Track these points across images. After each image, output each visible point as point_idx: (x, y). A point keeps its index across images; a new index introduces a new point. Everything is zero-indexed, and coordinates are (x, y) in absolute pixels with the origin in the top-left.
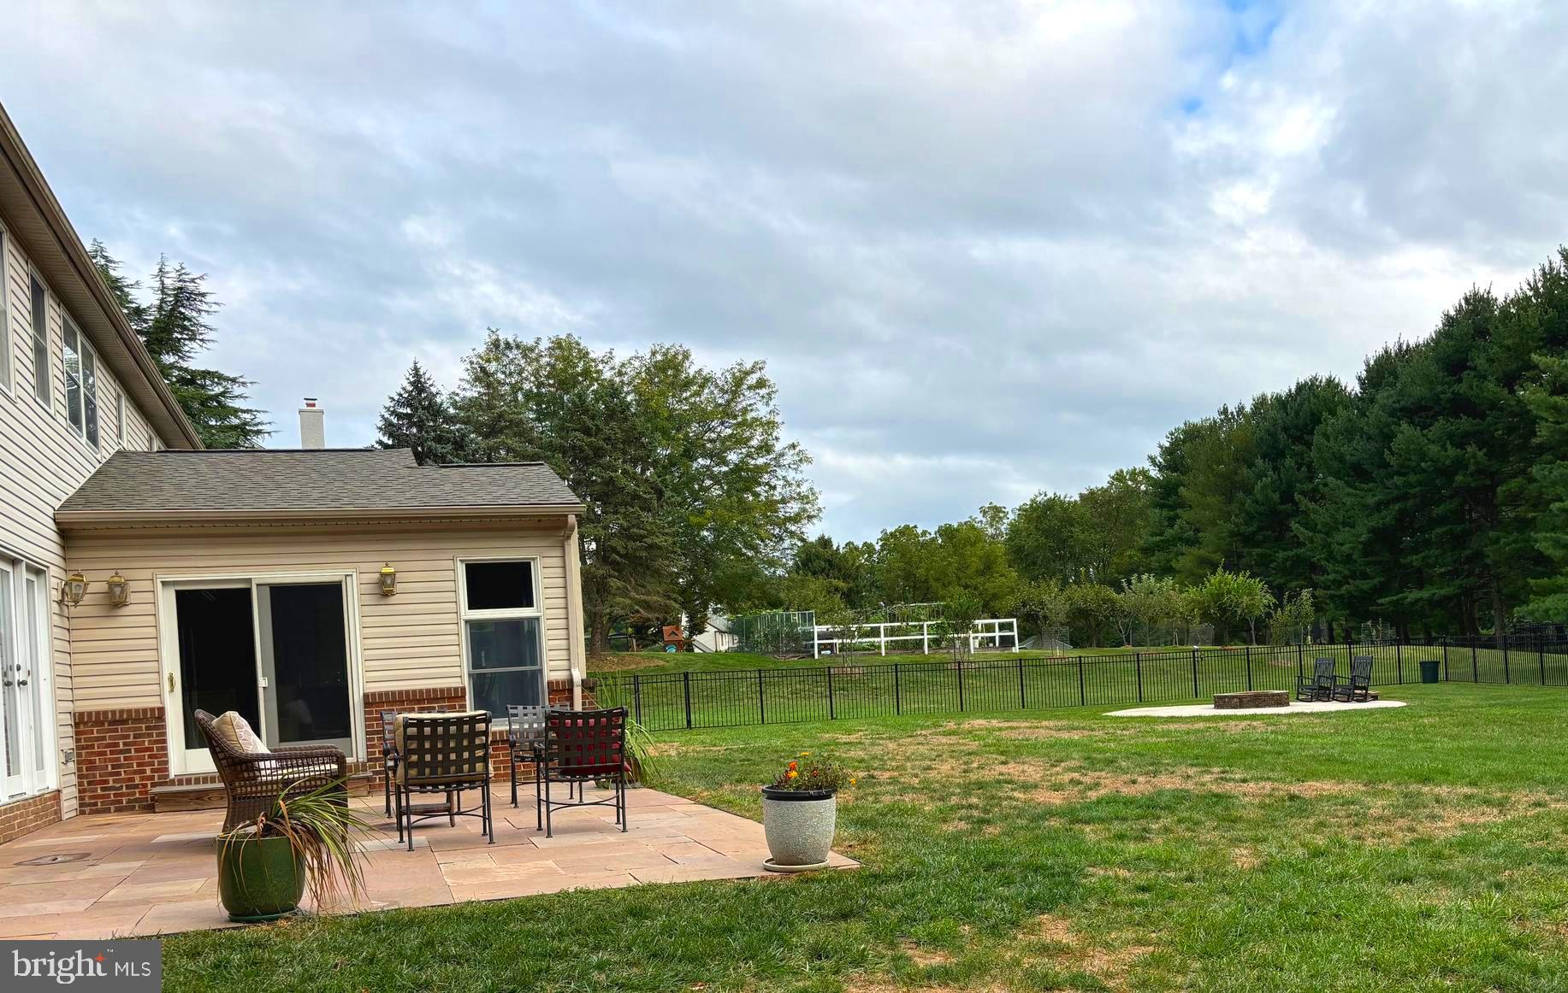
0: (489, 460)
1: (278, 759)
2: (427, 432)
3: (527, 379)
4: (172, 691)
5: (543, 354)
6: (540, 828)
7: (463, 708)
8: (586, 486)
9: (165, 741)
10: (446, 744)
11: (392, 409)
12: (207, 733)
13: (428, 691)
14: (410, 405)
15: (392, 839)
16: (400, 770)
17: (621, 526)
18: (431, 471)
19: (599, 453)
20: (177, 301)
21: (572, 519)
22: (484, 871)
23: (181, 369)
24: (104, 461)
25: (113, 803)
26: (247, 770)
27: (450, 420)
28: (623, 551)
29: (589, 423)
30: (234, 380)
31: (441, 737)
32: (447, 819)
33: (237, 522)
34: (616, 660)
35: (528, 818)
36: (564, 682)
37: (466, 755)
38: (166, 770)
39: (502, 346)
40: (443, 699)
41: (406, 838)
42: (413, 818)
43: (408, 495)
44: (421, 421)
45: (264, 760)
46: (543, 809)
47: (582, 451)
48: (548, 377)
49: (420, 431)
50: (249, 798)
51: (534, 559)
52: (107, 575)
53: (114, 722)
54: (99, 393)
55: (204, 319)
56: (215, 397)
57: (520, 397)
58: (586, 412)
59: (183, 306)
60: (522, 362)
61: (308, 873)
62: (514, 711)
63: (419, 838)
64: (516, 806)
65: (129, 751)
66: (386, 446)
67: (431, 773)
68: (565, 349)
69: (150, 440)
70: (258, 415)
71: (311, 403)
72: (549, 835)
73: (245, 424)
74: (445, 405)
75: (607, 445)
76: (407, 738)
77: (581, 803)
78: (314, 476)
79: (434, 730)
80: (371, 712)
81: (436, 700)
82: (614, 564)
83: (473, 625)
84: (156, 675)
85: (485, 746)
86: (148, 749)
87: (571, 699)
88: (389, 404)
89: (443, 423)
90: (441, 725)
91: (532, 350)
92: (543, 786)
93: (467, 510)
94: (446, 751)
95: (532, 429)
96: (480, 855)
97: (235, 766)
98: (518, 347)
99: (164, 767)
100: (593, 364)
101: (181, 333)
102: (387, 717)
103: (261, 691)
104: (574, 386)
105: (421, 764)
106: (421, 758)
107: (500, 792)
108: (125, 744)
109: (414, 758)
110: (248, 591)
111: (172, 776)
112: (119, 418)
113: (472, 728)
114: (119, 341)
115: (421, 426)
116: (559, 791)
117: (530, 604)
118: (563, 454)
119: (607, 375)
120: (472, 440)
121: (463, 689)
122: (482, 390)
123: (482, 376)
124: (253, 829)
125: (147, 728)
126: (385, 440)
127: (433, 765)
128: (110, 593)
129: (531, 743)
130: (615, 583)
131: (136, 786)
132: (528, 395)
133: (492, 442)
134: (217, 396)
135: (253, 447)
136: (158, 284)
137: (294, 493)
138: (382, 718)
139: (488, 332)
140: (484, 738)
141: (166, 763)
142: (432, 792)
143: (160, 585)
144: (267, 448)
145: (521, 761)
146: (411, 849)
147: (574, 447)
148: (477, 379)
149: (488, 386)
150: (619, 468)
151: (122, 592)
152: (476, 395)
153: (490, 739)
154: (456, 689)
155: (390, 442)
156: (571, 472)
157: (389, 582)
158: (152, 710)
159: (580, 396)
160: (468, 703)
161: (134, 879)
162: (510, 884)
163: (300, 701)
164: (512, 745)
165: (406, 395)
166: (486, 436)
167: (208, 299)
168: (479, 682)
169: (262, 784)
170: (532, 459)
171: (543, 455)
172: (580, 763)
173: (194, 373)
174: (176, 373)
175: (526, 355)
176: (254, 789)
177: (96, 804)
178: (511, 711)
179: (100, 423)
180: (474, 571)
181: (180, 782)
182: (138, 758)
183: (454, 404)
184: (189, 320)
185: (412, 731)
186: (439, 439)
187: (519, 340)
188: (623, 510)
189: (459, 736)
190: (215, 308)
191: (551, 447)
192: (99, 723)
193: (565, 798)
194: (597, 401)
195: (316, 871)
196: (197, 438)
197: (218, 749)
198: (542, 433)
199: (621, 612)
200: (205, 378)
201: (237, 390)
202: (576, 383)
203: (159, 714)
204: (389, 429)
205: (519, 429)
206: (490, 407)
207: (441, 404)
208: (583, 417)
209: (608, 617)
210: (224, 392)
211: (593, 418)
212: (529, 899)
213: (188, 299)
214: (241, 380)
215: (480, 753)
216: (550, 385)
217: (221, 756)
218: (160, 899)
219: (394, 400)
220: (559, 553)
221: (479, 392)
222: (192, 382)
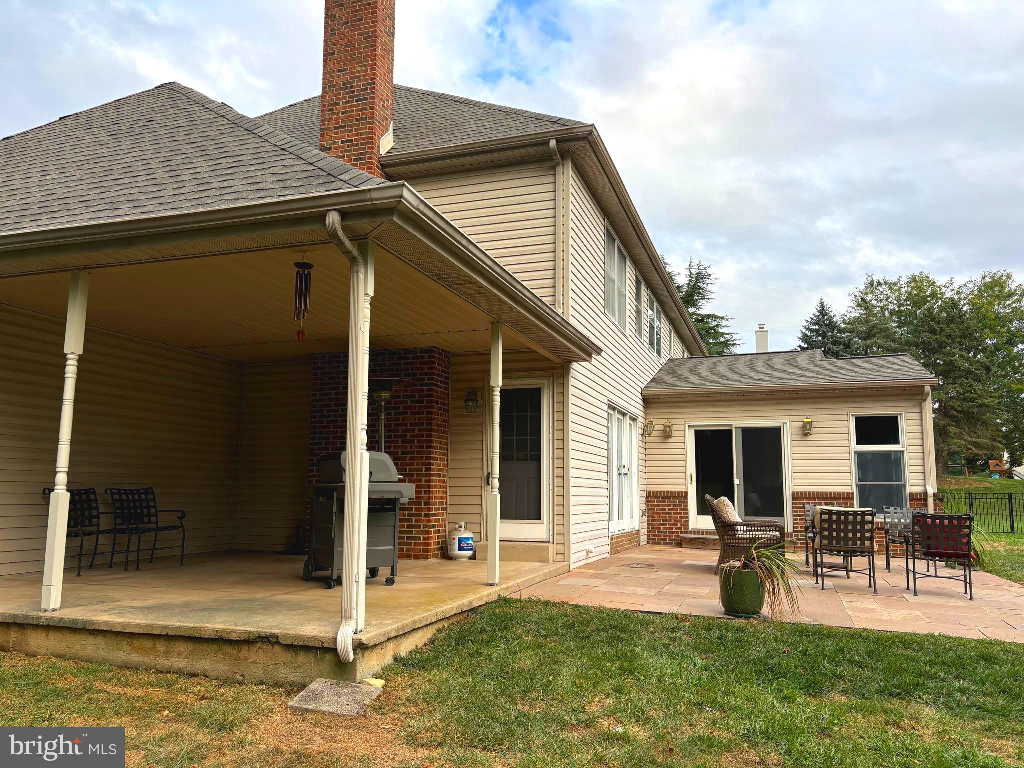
0: (867, 354)
1: (747, 526)
2: (828, 339)
3: (891, 303)
4: (692, 483)
5: (903, 286)
6: (908, 589)
7: (852, 505)
8: (933, 367)
9: (687, 510)
10: (846, 527)
11: (807, 327)
12: (711, 508)
13: (831, 493)
14: (817, 324)
15: (812, 581)
16: (818, 540)
17: (958, 392)
18: (834, 361)
19: (942, 345)
20: (697, 280)
21: (928, 389)
22: (873, 611)
23: (697, 315)
24: (663, 364)
25: (662, 540)
26: (731, 531)
27: (842, 331)
28: (959, 409)
29: (936, 327)
30: (723, 318)
31: (843, 522)
32: (844, 574)
33: (726, 394)
34: (953, 481)
35: (901, 581)
36: (921, 494)
37: (859, 535)
38: (688, 525)
39: (876, 284)
40: (840, 499)
41: (820, 582)
42: (825, 570)
43: (821, 376)
44: (824, 332)
45: (741, 526)
46: (911, 576)
47: (930, 344)
48: (906, 300)
49: (823, 339)
50: (732, 546)
51: (900, 414)
52: (664, 422)
53: (664, 498)
54: (663, 331)
55: (709, 288)
56: (713, 328)
57: (887, 314)
58: (933, 319)
59: (700, 283)
60: (889, 293)
61: (767, 595)
62: (888, 511)
63: (828, 582)
64: (890, 572)
65: (671, 514)
66: (803, 349)
67: (837, 544)
68: (918, 282)
69: (684, 353)
70: (734, 336)
71: (761, 327)
72: (916, 594)
73: (728, 341)
74: (839, 323)
75: (949, 339)
76: (822, 521)
77: (936, 576)
78: (767, 367)
79: (839, 518)
80: (796, 504)
81: (835, 499)
82: (952, 417)
83: (859, 455)
84: (684, 475)
85: (871, 531)
86: (679, 513)
87: (926, 505)
88: (805, 324)
89: (838, 333)
90: (843, 515)
91: (895, 285)
92: (911, 562)
93: (856, 385)
94: (846, 531)
95: (895, 333)
96: (868, 600)
97: (725, 527)
98: (886, 284)
99: (686, 524)
100: (938, 289)
101: (698, 297)
102: (807, 507)
103: (736, 487)
104: (925, 304)
105: (830, 538)
106: (831, 534)
107: (880, 561)
108: (669, 510)
109: (826, 533)
110: (730, 432)
111: (690, 529)
112: (670, 342)
113: (863, 518)
114: (673, 304)
115: (824, 336)
116: (921, 566)
117: (897, 442)
118: (916, 347)
119: (949, 295)
120: (855, 343)
121: (853, 494)
122: (862, 312)
123: (863, 304)
124: (738, 564)
125: (680, 502)
126: (803, 345)
127: (838, 539)
128: (664, 431)
129: (900, 532)
130: (953, 430)
131: (674, 532)
132: (893, 313)
133: (868, 343)
134: (714, 327)
135: (731, 353)
136: (688, 273)
137: (756, 377)
138: (804, 507)
139: (866, 277)
140: (871, 526)
141: (688, 522)
142: (837, 556)
143: (687, 427)
144: (738, 354)
145: (893, 543)
146: (823, 589)
147: (924, 343)
148: (859, 306)
149: (866, 309)
150: (956, 354)
151: (670, 430)
152: (858, 315)
153: (875, 527)
154: (848, 493)
155: (806, 346)
156: (922, 358)
157: (808, 427)
158: (682, 492)
159: (929, 310)
160: (855, 502)
161: (677, 582)
162: (892, 622)
163: (755, 494)
164: (887, 532)
165: (815, 319)
166: (865, 339)
167: (712, 277)
168: (862, 489)
169: (739, 539)
170: (895, 352)
171: (902, 349)
172: (938, 549)
173: (703, 316)
174: (695, 317)
175: (891, 288)
176: (735, 541)
177: (655, 540)
178: (886, 510)
179: (663, 345)
180: (860, 421)
181: (694, 533)
182: (675, 517)
183: (844, 322)
184: (702, 289)
185: (825, 517)
186: (835, 343)
187: (887, 280)
188: (959, 382)
189: (855, 523)
190: (715, 281)
191: (908, 344)
192: (657, 497)
193: (925, 571)
194: (941, 312)
195: (772, 594)
196: (705, 350)
197: (717, 517)
198: (902, 335)
199: (959, 450)
200: (708, 319)
201: (724, 323)
202: (926, 302)
203: (685, 495)
204: (805, 339)
205: (886, 333)
206: (867, 321)
207: (837, 322)
208: (931, 323)
209: (947, 452)
210: (718, 325)
211: (938, 323)
212: (907, 634)
213: (702, 279)
214: (726, 318)
215: (868, 535)
216: (908, 305)
217: (718, 521)
218: (690, 596)
219: (808, 322)
220: (918, 410)
221: (860, 314)
222: (702, 321)
